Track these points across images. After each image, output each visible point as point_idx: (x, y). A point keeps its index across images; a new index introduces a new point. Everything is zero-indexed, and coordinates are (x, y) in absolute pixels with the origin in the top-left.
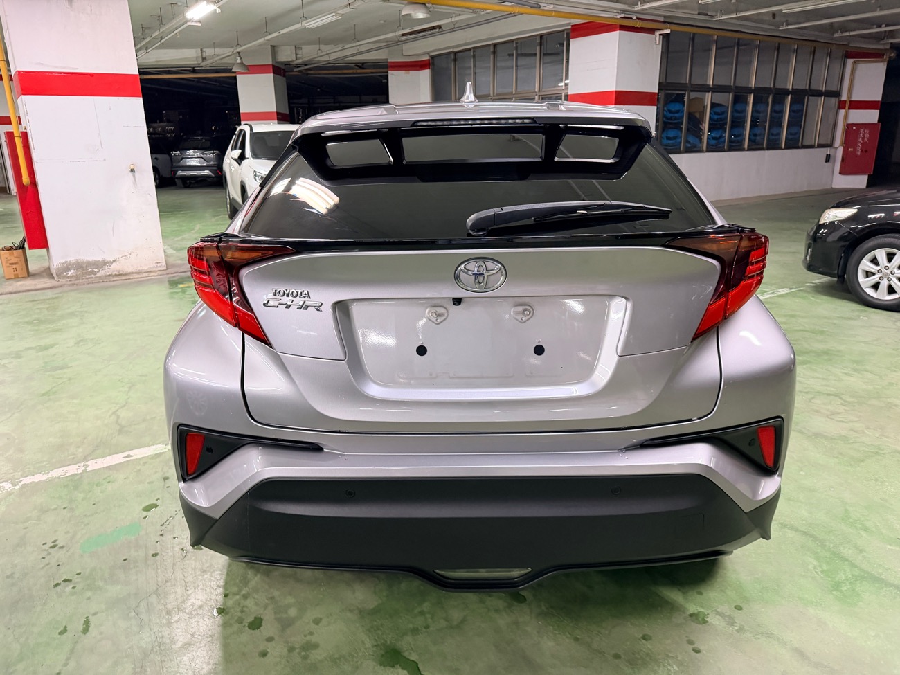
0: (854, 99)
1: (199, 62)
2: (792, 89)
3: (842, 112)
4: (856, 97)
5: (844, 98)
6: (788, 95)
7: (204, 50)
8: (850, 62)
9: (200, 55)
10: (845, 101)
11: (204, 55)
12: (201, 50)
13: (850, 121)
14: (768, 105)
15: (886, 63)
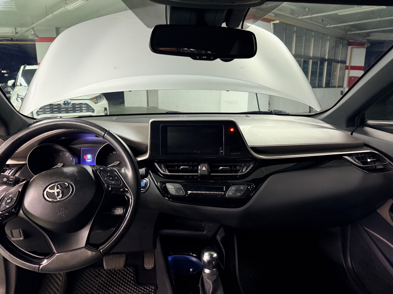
0: (352, 65)
1: (14, 35)
2: (328, 58)
3: (347, 71)
4: (353, 64)
5: (348, 64)
6: (326, 61)
7: (17, 28)
8: (350, 47)
9: (15, 31)
10: (348, 66)
11: (17, 31)
12: (15, 28)
13: (351, 75)
14: (318, 66)
15: (365, 49)
